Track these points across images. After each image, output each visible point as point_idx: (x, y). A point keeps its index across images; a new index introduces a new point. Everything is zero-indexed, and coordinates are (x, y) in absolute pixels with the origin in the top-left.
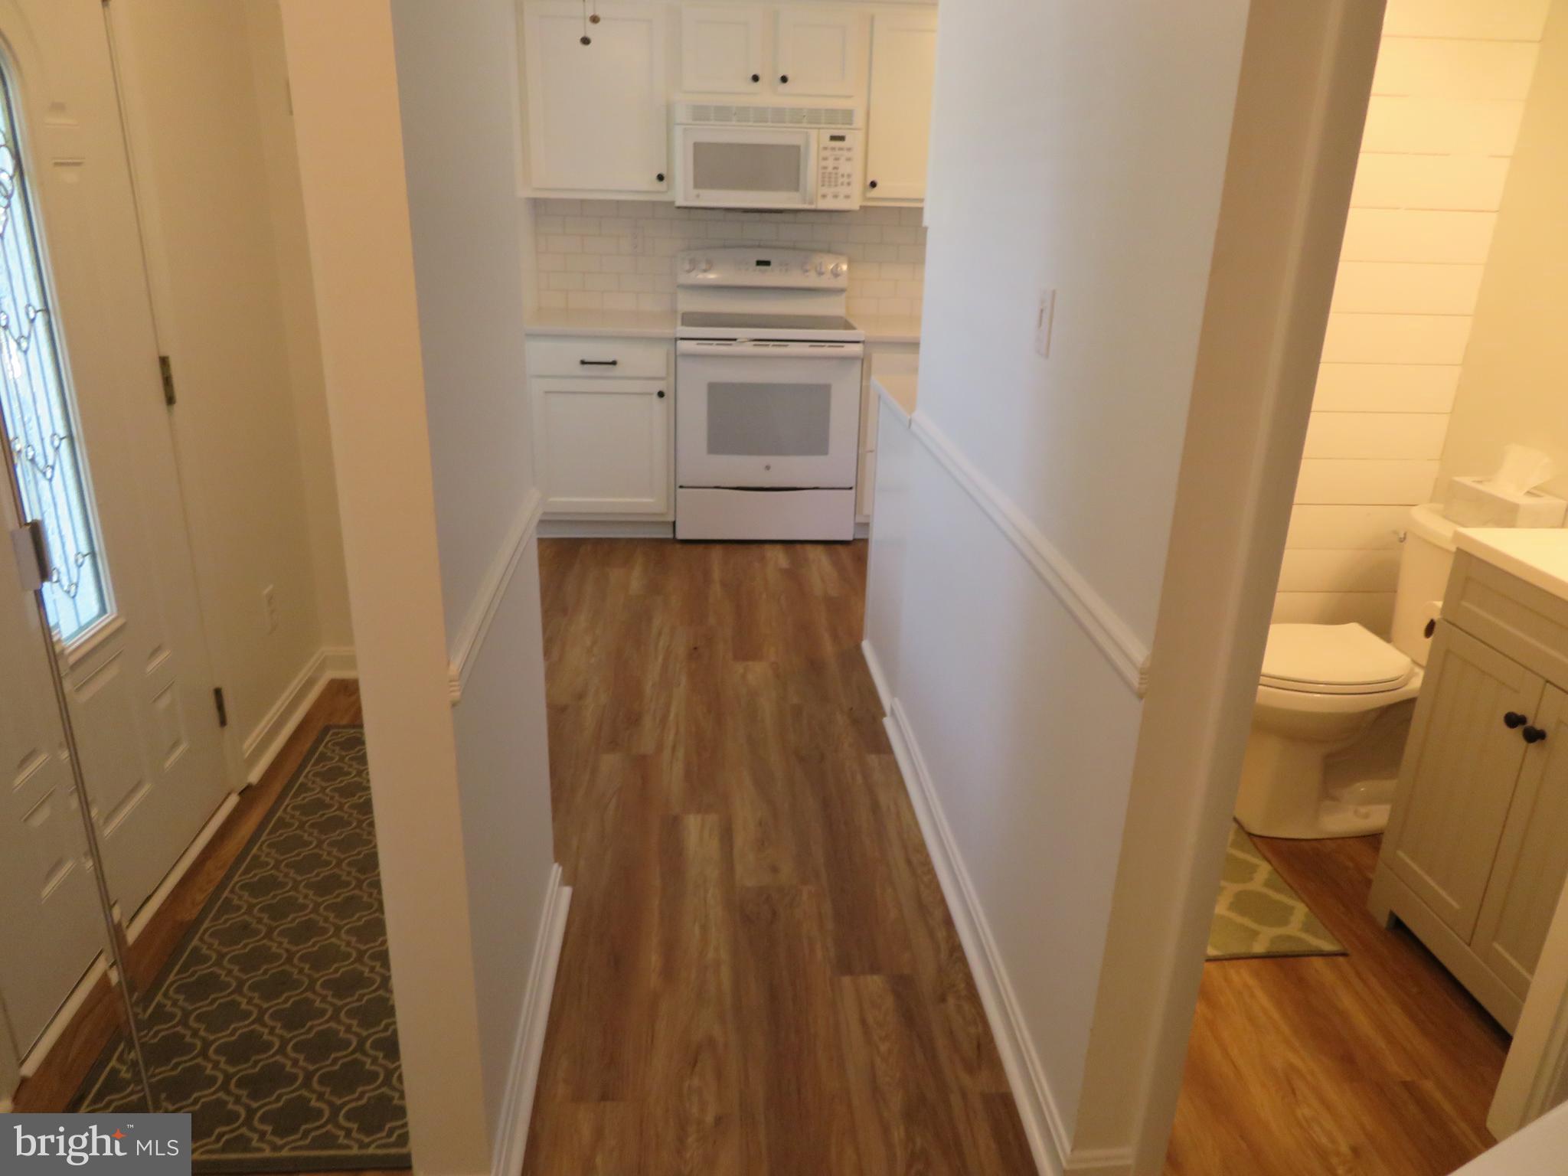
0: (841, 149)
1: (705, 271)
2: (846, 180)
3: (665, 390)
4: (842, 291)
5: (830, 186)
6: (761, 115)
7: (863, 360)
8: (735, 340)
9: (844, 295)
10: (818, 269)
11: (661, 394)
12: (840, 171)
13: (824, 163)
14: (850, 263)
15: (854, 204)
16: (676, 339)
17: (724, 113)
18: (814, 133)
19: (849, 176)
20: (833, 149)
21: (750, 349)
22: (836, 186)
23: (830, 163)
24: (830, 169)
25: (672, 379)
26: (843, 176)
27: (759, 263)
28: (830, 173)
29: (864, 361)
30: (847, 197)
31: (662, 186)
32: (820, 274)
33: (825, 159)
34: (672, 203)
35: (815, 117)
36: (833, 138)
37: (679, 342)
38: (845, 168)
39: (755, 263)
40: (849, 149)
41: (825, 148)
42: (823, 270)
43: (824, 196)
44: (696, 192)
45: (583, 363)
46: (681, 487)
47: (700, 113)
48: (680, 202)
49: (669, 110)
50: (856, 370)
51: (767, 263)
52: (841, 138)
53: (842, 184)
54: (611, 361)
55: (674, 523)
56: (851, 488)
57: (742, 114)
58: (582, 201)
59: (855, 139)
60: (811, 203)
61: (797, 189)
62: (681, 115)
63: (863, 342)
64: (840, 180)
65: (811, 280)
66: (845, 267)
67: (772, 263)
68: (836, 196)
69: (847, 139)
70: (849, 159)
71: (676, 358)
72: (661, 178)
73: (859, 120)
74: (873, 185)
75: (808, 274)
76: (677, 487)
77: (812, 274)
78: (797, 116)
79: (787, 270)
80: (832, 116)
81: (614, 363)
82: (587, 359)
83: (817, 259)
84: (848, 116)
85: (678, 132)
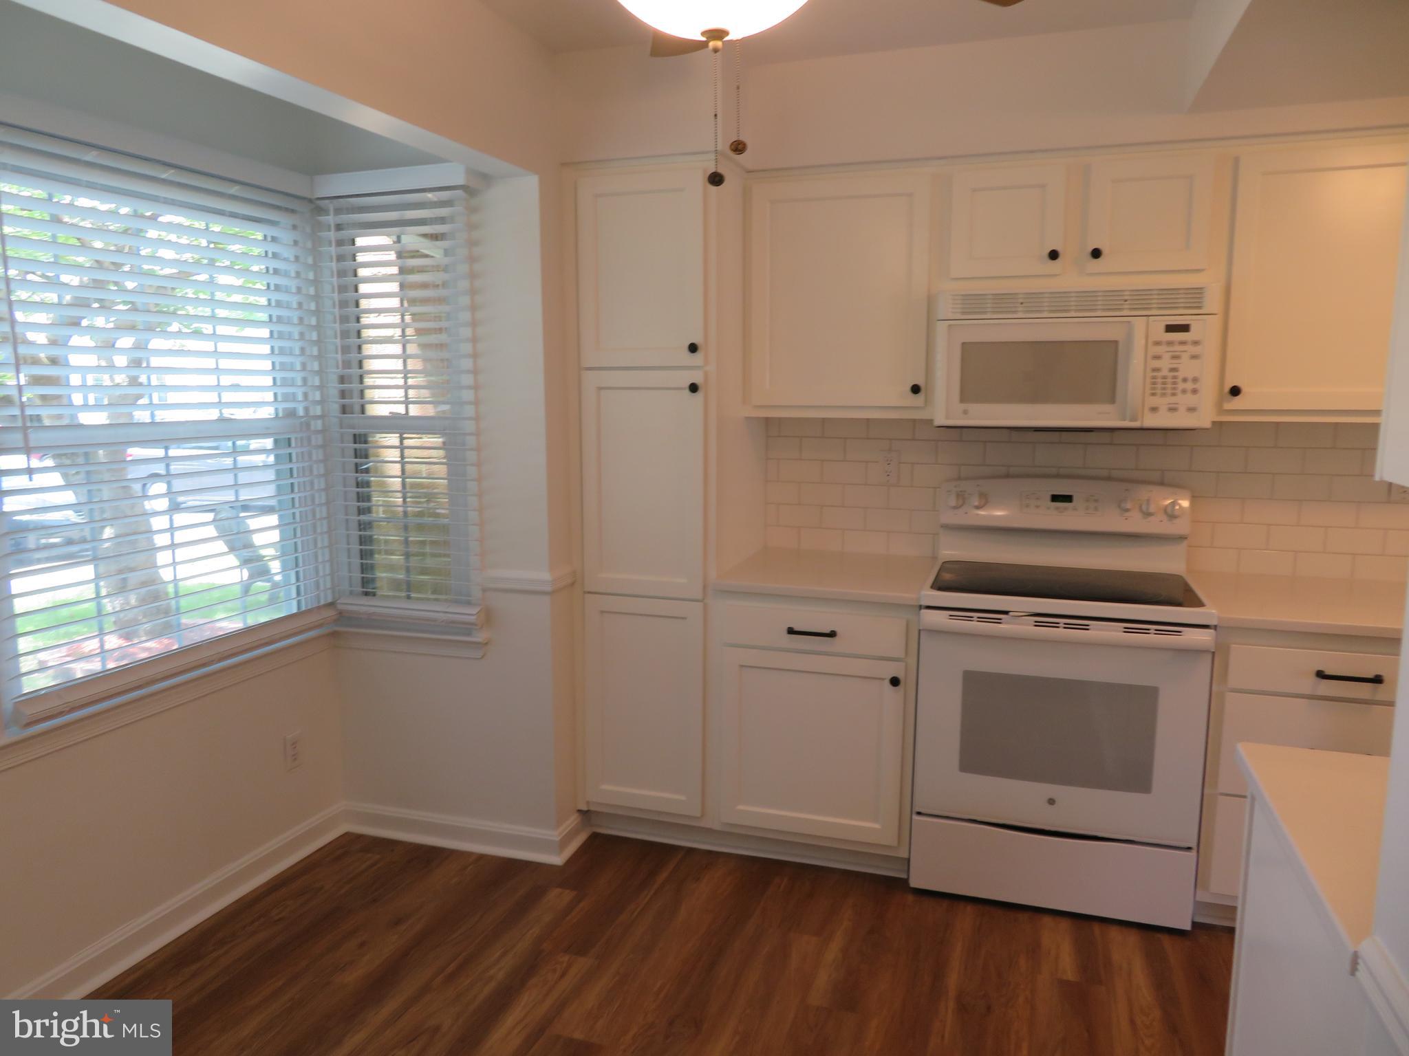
0: (1183, 343)
1: (978, 508)
2: (1189, 386)
3: (901, 676)
4: (1182, 538)
5: (1164, 395)
6: (1060, 303)
7: (1213, 653)
8: (1006, 613)
9: (1185, 543)
10: (1144, 508)
11: (895, 682)
12: (1181, 375)
13: (1156, 364)
14: (1194, 499)
15: (1204, 418)
16: (921, 607)
17: (1004, 303)
18: (1139, 325)
19: (1195, 380)
20: (1170, 343)
21: (1027, 628)
22: (1174, 394)
23: (1165, 364)
24: (1165, 372)
25: (912, 661)
26: (1185, 380)
27: (1055, 498)
28: (1165, 377)
29: (1216, 656)
30: (1191, 410)
31: (919, 399)
32: (1148, 514)
33: (1157, 357)
34: (931, 421)
35: (1141, 301)
36: (1170, 328)
37: (924, 611)
38: (1187, 368)
39: (1049, 498)
40: (1196, 343)
41: (1157, 343)
42: (1152, 509)
43: (1154, 409)
44: (964, 406)
45: (791, 631)
46: (919, 813)
47: (972, 305)
48: (940, 420)
49: (931, 301)
50: (1203, 668)
51: (1068, 499)
52: (1185, 328)
53: (1184, 391)
54: (827, 631)
55: (909, 860)
56: (1189, 849)
57: (1033, 302)
58: (824, 421)
59: (1205, 329)
60: (1134, 419)
61: (1112, 400)
62: (945, 308)
63: (1215, 627)
64: (1181, 386)
65: (1134, 523)
66: (1185, 503)
67: (1075, 499)
68: (1172, 409)
69: (1192, 328)
70: (1194, 357)
71: (918, 637)
72: (916, 389)
73: (1213, 302)
74: (1235, 391)
75: (1127, 514)
76: (914, 812)
77: (1135, 515)
78: (1115, 302)
79: (1096, 509)
80: (1168, 297)
81: (832, 634)
82: (797, 628)
83: (1144, 493)
84: (1195, 296)
85: (941, 328)
